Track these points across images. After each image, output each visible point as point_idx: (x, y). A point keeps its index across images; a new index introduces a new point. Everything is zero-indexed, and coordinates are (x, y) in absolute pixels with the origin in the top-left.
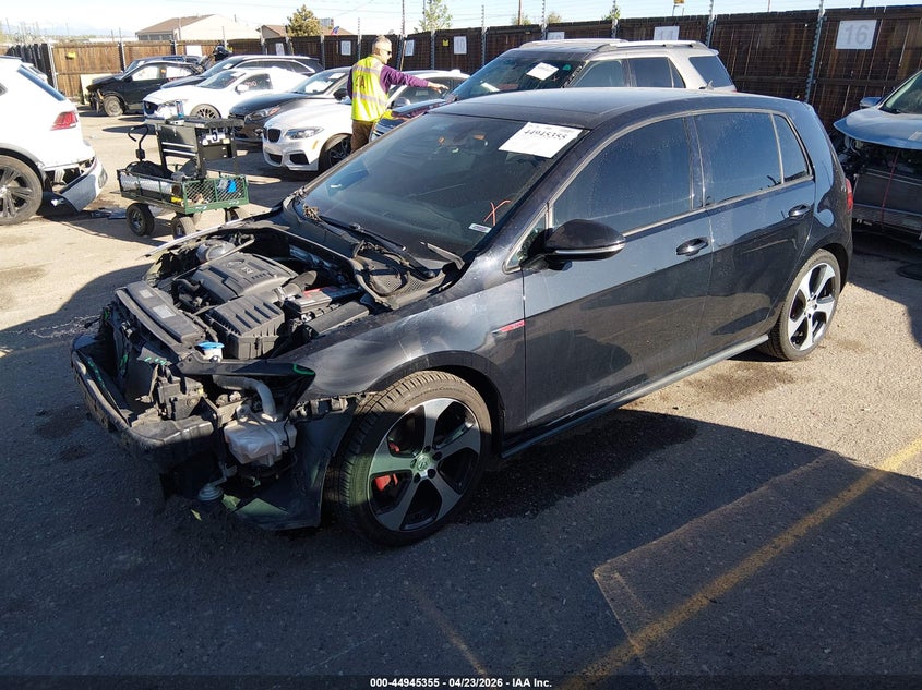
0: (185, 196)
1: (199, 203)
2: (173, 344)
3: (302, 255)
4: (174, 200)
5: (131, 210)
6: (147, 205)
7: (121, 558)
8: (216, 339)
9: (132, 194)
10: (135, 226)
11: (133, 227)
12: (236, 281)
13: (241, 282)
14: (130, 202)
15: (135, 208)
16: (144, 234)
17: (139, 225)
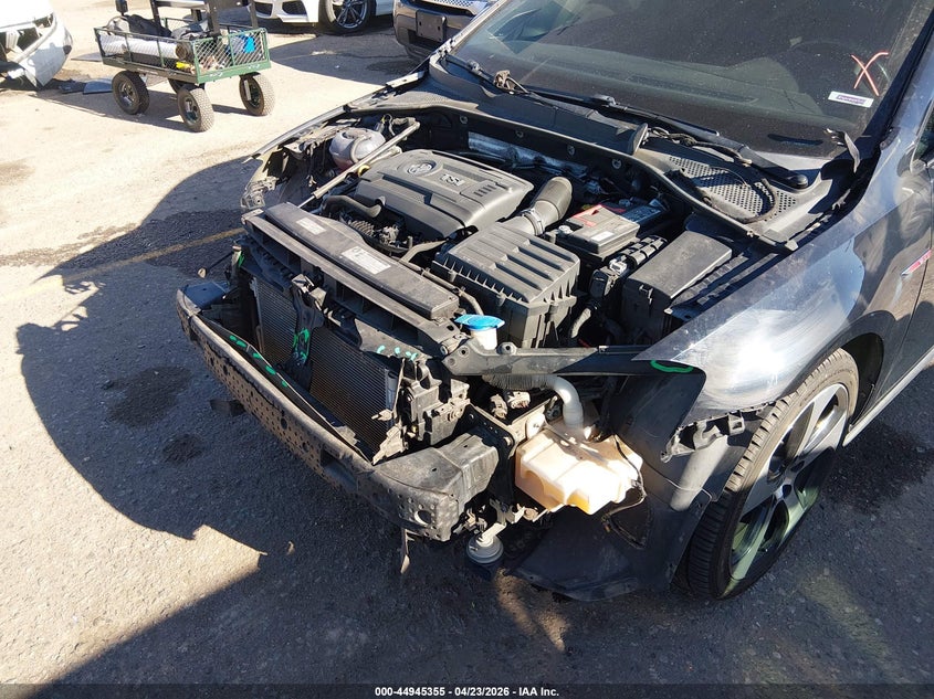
0: (196, 60)
1: (212, 69)
2: (421, 323)
3: (497, 148)
4: (179, 65)
5: (118, 80)
6: (137, 73)
7: (333, 635)
8: (477, 306)
9: (119, 60)
10: (126, 104)
11: (123, 104)
12: (451, 201)
13: (462, 201)
14: (116, 71)
15: (125, 78)
16: (139, 112)
17: (131, 100)
